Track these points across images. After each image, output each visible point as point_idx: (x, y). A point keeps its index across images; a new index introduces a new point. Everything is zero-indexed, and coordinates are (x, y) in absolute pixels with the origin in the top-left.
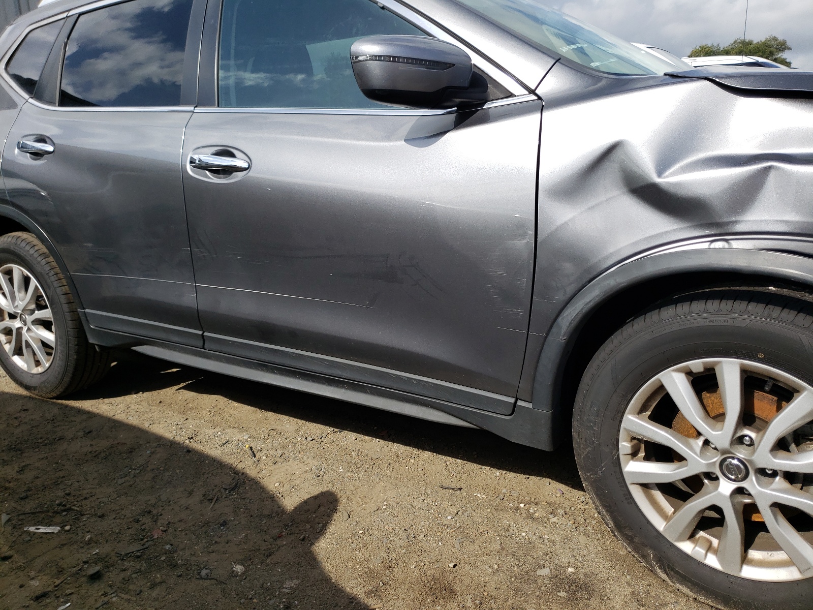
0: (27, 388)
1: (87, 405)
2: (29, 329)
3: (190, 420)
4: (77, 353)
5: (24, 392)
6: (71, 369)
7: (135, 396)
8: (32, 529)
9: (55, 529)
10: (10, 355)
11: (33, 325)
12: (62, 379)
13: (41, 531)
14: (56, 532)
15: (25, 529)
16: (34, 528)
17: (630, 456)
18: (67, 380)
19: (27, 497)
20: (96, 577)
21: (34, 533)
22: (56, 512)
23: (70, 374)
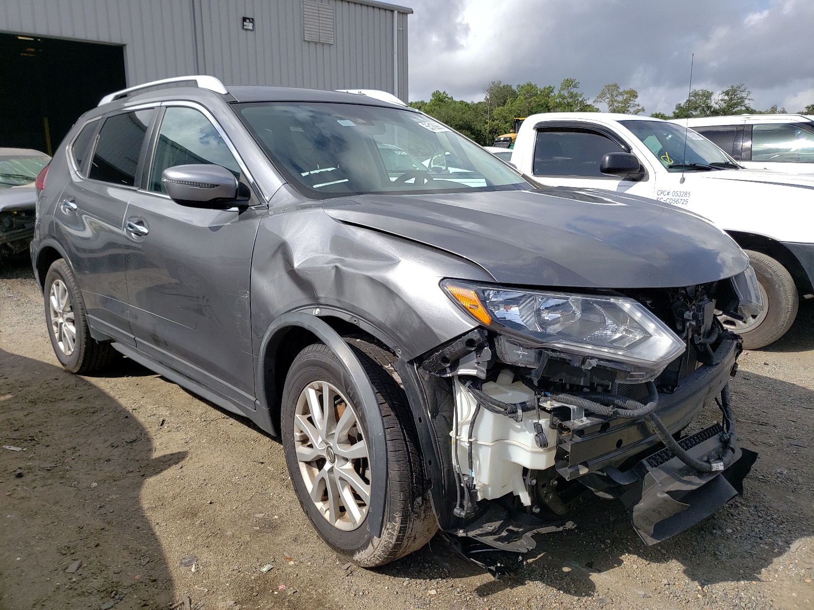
0: (63, 364)
1: (93, 380)
2: (65, 325)
3: (144, 398)
4: (86, 344)
5: (60, 365)
6: (82, 355)
7: (125, 378)
8: (7, 447)
9: (19, 449)
10: (58, 341)
11: (67, 321)
12: (78, 360)
13: (11, 449)
14: (18, 450)
15: (3, 447)
16: (8, 447)
17: (300, 443)
18: (81, 361)
19: (18, 430)
20: (20, 476)
21: (7, 449)
22: (26, 440)
23: (82, 358)
